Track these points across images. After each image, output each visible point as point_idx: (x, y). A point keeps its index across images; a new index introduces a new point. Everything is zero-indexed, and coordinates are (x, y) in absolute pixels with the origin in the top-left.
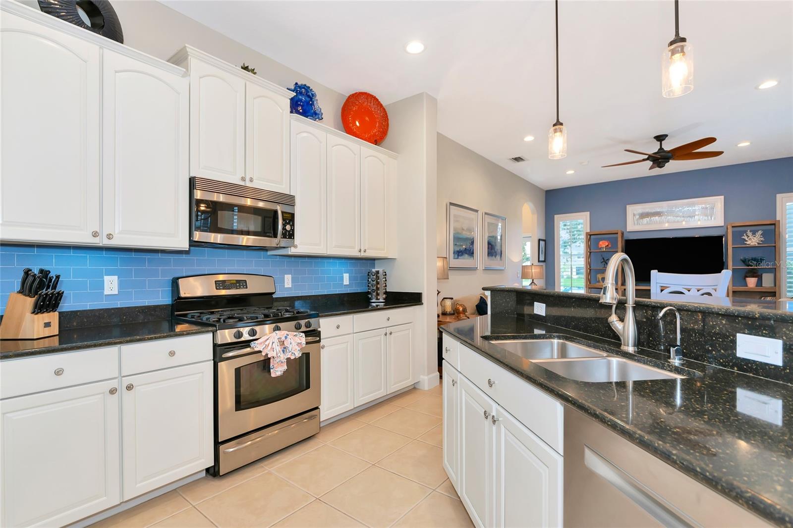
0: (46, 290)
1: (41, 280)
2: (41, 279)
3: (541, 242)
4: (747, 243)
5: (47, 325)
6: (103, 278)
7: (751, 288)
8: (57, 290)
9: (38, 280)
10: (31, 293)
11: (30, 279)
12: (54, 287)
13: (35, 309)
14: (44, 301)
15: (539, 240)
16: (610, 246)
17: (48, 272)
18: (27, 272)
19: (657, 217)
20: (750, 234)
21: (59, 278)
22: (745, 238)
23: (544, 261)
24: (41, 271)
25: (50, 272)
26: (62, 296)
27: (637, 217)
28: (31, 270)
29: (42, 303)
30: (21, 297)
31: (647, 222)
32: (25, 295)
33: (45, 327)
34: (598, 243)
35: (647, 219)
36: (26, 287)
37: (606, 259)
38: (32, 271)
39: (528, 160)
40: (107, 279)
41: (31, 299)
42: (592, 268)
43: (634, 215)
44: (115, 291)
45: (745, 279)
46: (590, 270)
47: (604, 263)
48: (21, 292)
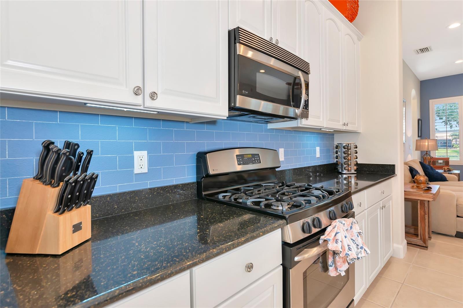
0: (75, 174)
1: (68, 159)
2: (67, 156)
3: (419, 122)
5: (77, 228)
6: (133, 153)
8: (89, 172)
9: (63, 159)
10: (54, 179)
11: (52, 157)
12: (85, 169)
13: (59, 206)
14: (72, 193)
17: (76, 147)
18: (47, 146)
21: (91, 155)
24: (68, 145)
25: (79, 146)
26: (95, 182)
28: (53, 143)
29: (69, 196)
30: (39, 186)
32: (44, 183)
33: (74, 232)
36: (46, 171)
38: (55, 144)
40: (137, 154)
41: (54, 189)
44: (145, 170)
48: (39, 178)
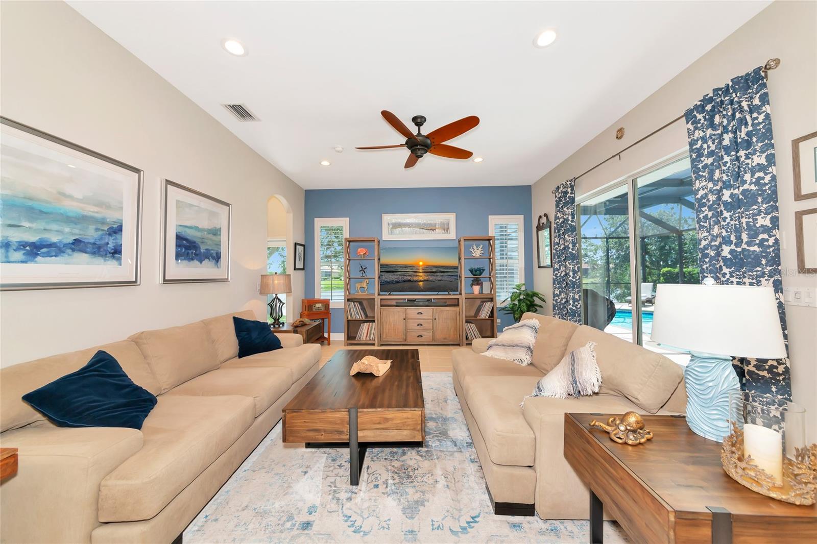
3: (298, 247)
4: (474, 255)
7: (477, 295)
15: (296, 244)
16: (367, 254)
19: (407, 228)
20: (475, 247)
22: (472, 250)
23: (303, 269)
27: (391, 226)
31: (399, 232)
34: (357, 251)
35: (399, 229)
37: (364, 268)
39: (259, 120)
42: (351, 276)
43: (388, 224)
45: (472, 287)
46: (349, 279)
47: (362, 272)
